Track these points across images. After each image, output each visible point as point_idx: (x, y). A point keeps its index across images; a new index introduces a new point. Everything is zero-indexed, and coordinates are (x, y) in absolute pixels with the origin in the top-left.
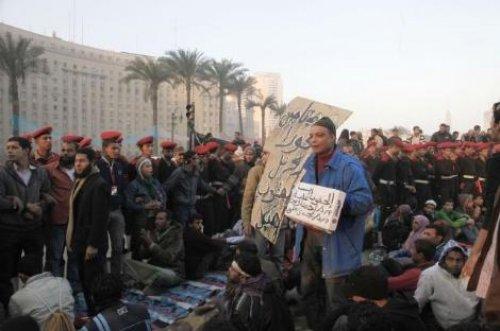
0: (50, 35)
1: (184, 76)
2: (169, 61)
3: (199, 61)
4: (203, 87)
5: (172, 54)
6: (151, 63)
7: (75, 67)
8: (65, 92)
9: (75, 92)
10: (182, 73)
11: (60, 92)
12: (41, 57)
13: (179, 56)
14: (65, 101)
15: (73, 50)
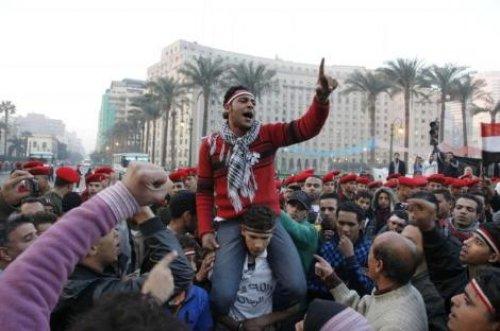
0: (273, 58)
1: (403, 85)
2: (387, 71)
3: (418, 68)
4: (422, 94)
5: (391, 63)
6: (370, 75)
7: (293, 82)
8: (284, 105)
9: (292, 104)
10: (400, 82)
11: (281, 105)
12: (273, 79)
13: (398, 66)
14: (284, 112)
15: (292, 68)
